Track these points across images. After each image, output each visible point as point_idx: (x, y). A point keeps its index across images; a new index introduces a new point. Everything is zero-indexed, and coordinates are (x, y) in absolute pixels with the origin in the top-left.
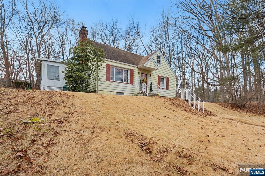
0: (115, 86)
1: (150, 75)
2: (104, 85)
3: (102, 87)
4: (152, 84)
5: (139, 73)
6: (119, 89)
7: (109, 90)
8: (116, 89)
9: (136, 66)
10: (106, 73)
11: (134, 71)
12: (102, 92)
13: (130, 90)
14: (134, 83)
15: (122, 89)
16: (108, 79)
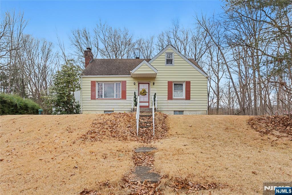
0: (102, 104)
1: (154, 84)
2: (89, 104)
3: (87, 107)
4: (157, 94)
5: (135, 84)
6: (107, 107)
7: (95, 109)
8: (103, 107)
9: (130, 76)
10: (91, 90)
11: (127, 82)
12: (87, 112)
13: (122, 107)
14: (127, 97)
15: (111, 107)
16: (93, 98)
